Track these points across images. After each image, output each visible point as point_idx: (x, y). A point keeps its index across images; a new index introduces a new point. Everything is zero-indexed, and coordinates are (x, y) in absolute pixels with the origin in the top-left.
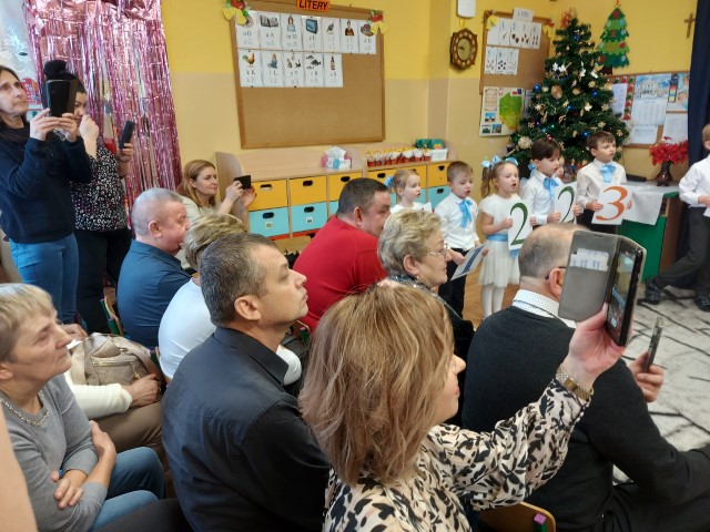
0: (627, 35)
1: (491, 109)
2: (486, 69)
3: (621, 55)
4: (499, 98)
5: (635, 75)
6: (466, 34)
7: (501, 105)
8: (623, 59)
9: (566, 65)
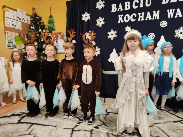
0: (54, 22)
1: (11, 39)
2: (6, 25)
3: (53, 28)
4: (14, 36)
7: (15, 39)
9: (34, 27)
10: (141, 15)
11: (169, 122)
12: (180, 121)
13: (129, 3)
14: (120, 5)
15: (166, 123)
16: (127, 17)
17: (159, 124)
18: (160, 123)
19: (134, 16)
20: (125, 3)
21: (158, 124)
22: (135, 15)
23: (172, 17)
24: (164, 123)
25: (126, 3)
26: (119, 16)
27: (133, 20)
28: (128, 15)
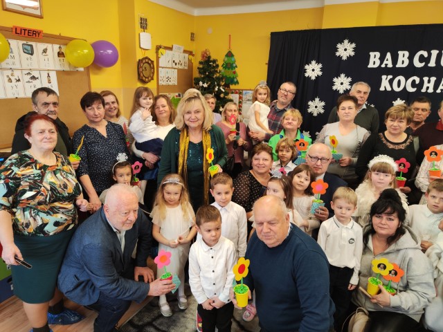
0: (236, 67)
2: (160, 82)
3: (234, 78)
5: (242, 90)
6: (147, 60)
8: (235, 80)
9: (207, 83)
10: (429, 82)
13: (407, 54)
14: (389, 56)
16: (399, 82)
19: (414, 81)
20: (399, 52)
22: (417, 80)
25: (401, 53)
26: (384, 77)
27: (411, 90)
28: (402, 78)
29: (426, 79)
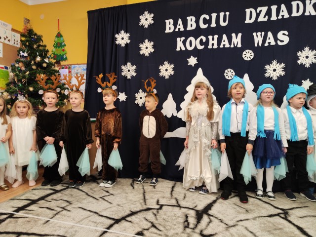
0: (65, 45)
3: (63, 55)
5: (71, 65)
9: (27, 52)
10: (213, 39)
11: (261, 217)
12: (278, 215)
14: (180, 21)
15: (257, 218)
16: (191, 42)
17: (246, 222)
18: (247, 220)
19: (201, 40)
20: (188, 18)
21: (244, 222)
22: (204, 39)
23: (260, 45)
24: (254, 219)
26: (178, 39)
27: (200, 47)
28: (192, 38)
29: (210, 37)
